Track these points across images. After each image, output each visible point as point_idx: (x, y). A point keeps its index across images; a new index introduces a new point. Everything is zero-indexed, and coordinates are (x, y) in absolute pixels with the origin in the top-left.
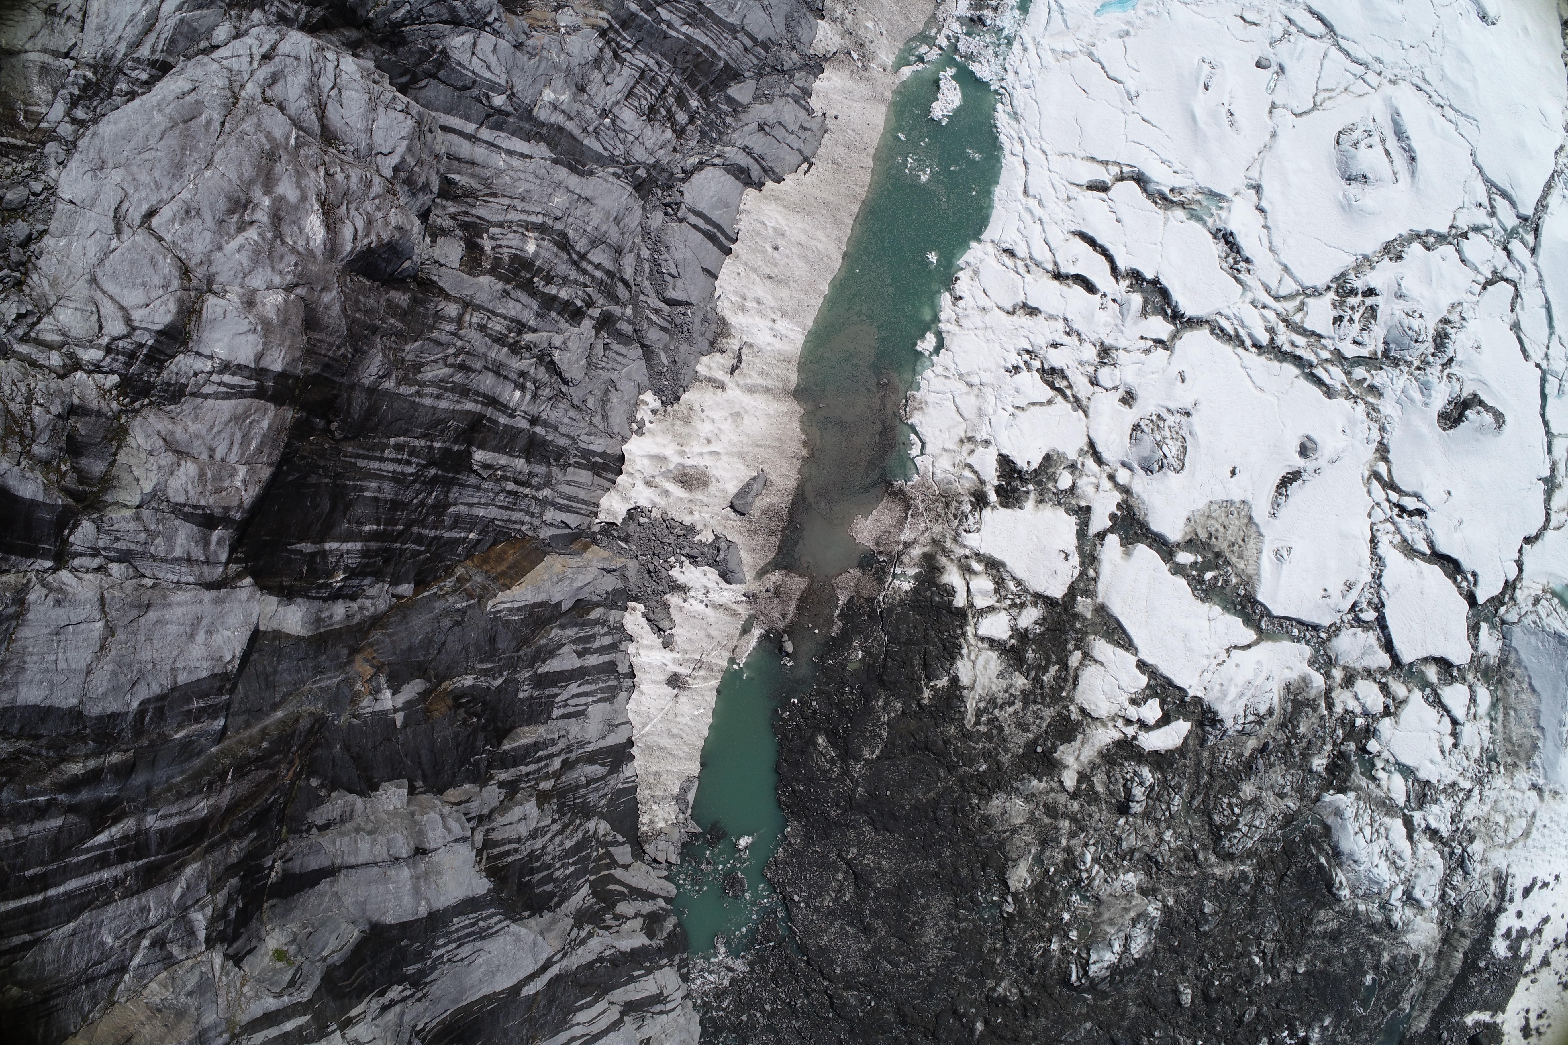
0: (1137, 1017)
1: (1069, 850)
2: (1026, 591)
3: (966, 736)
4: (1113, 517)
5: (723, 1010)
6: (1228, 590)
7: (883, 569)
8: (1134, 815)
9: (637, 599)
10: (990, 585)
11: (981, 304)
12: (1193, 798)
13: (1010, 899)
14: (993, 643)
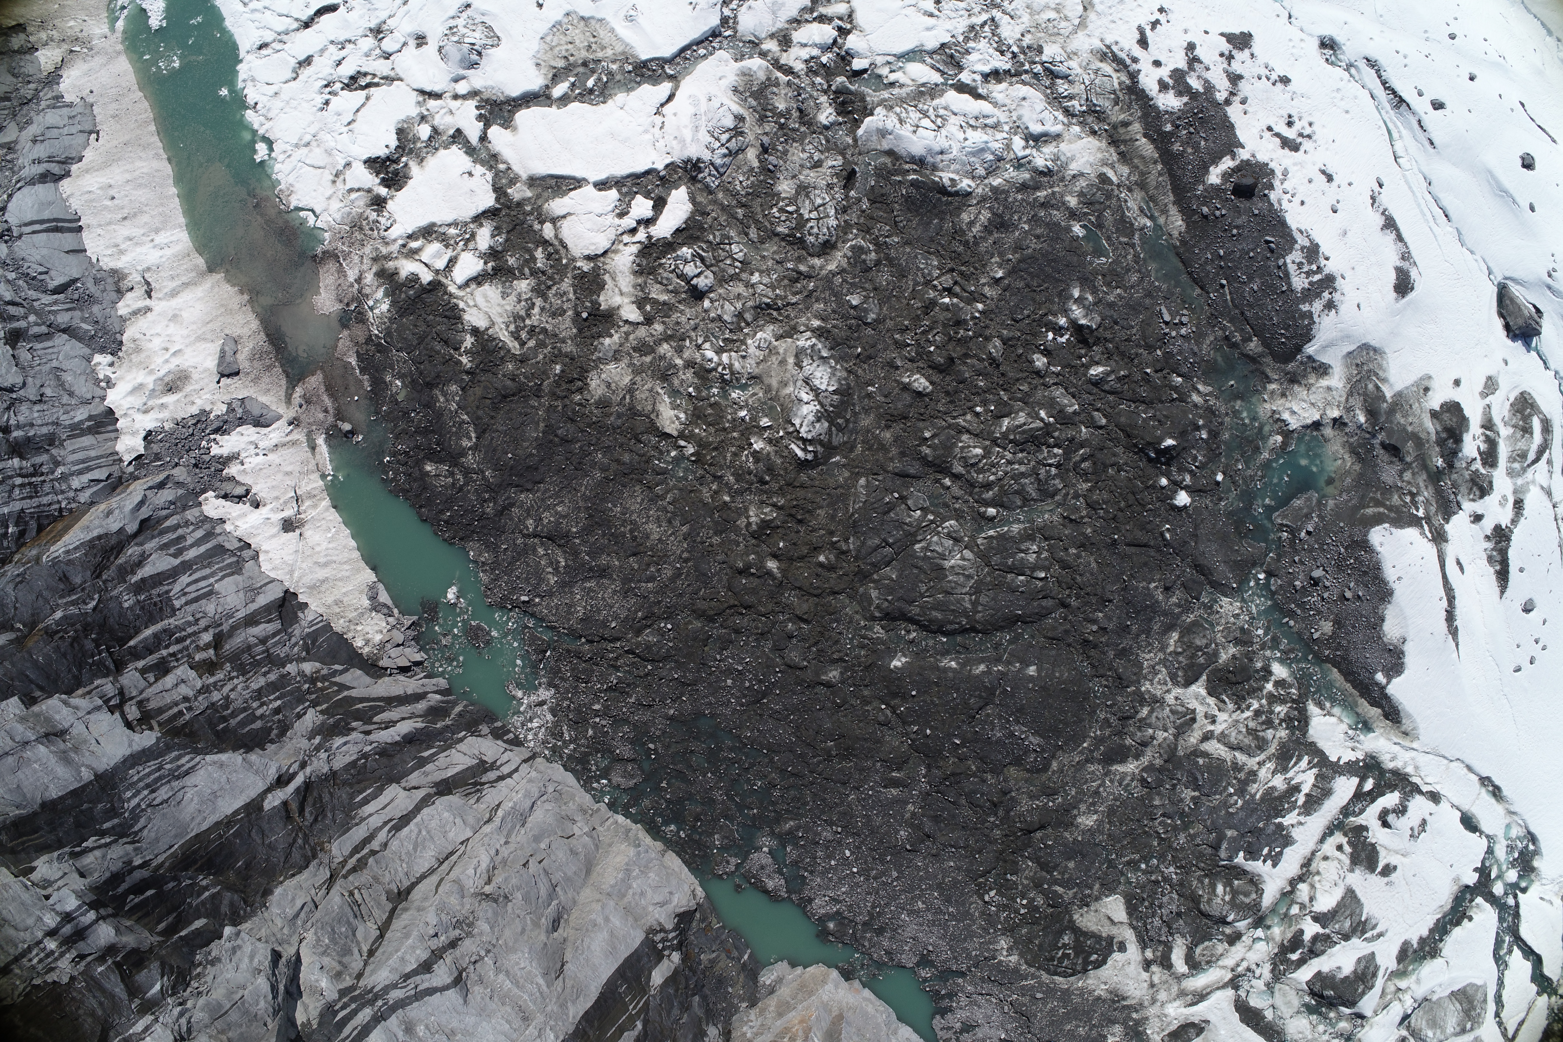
0: (896, 439)
1: (690, 364)
2: (466, 224)
3: (523, 360)
4: (480, 117)
5: (571, 742)
6: (618, 77)
7: (359, 313)
8: (711, 290)
9: (204, 491)
10: (435, 246)
11: (271, 93)
12: (747, 234)
13: (682, 443)
14: (478, 280)
